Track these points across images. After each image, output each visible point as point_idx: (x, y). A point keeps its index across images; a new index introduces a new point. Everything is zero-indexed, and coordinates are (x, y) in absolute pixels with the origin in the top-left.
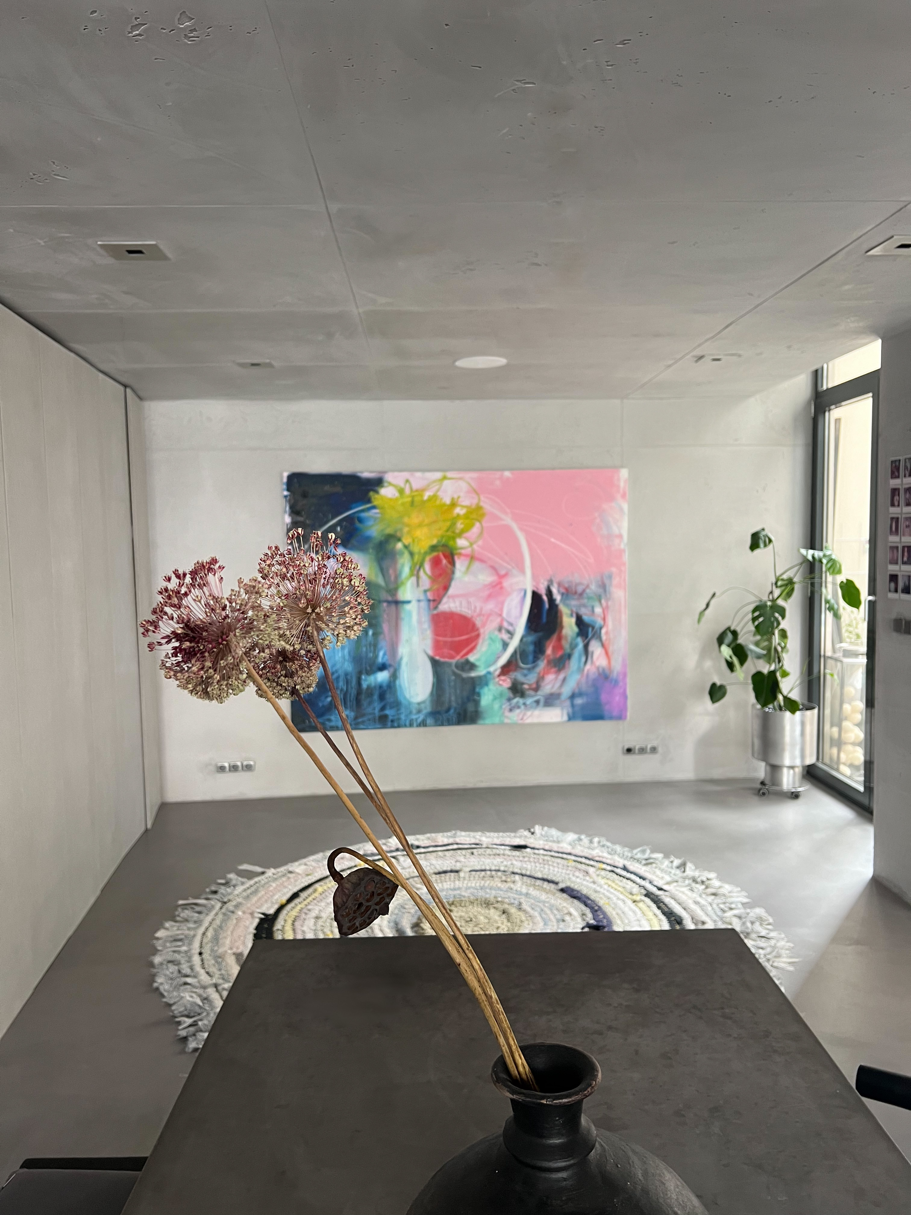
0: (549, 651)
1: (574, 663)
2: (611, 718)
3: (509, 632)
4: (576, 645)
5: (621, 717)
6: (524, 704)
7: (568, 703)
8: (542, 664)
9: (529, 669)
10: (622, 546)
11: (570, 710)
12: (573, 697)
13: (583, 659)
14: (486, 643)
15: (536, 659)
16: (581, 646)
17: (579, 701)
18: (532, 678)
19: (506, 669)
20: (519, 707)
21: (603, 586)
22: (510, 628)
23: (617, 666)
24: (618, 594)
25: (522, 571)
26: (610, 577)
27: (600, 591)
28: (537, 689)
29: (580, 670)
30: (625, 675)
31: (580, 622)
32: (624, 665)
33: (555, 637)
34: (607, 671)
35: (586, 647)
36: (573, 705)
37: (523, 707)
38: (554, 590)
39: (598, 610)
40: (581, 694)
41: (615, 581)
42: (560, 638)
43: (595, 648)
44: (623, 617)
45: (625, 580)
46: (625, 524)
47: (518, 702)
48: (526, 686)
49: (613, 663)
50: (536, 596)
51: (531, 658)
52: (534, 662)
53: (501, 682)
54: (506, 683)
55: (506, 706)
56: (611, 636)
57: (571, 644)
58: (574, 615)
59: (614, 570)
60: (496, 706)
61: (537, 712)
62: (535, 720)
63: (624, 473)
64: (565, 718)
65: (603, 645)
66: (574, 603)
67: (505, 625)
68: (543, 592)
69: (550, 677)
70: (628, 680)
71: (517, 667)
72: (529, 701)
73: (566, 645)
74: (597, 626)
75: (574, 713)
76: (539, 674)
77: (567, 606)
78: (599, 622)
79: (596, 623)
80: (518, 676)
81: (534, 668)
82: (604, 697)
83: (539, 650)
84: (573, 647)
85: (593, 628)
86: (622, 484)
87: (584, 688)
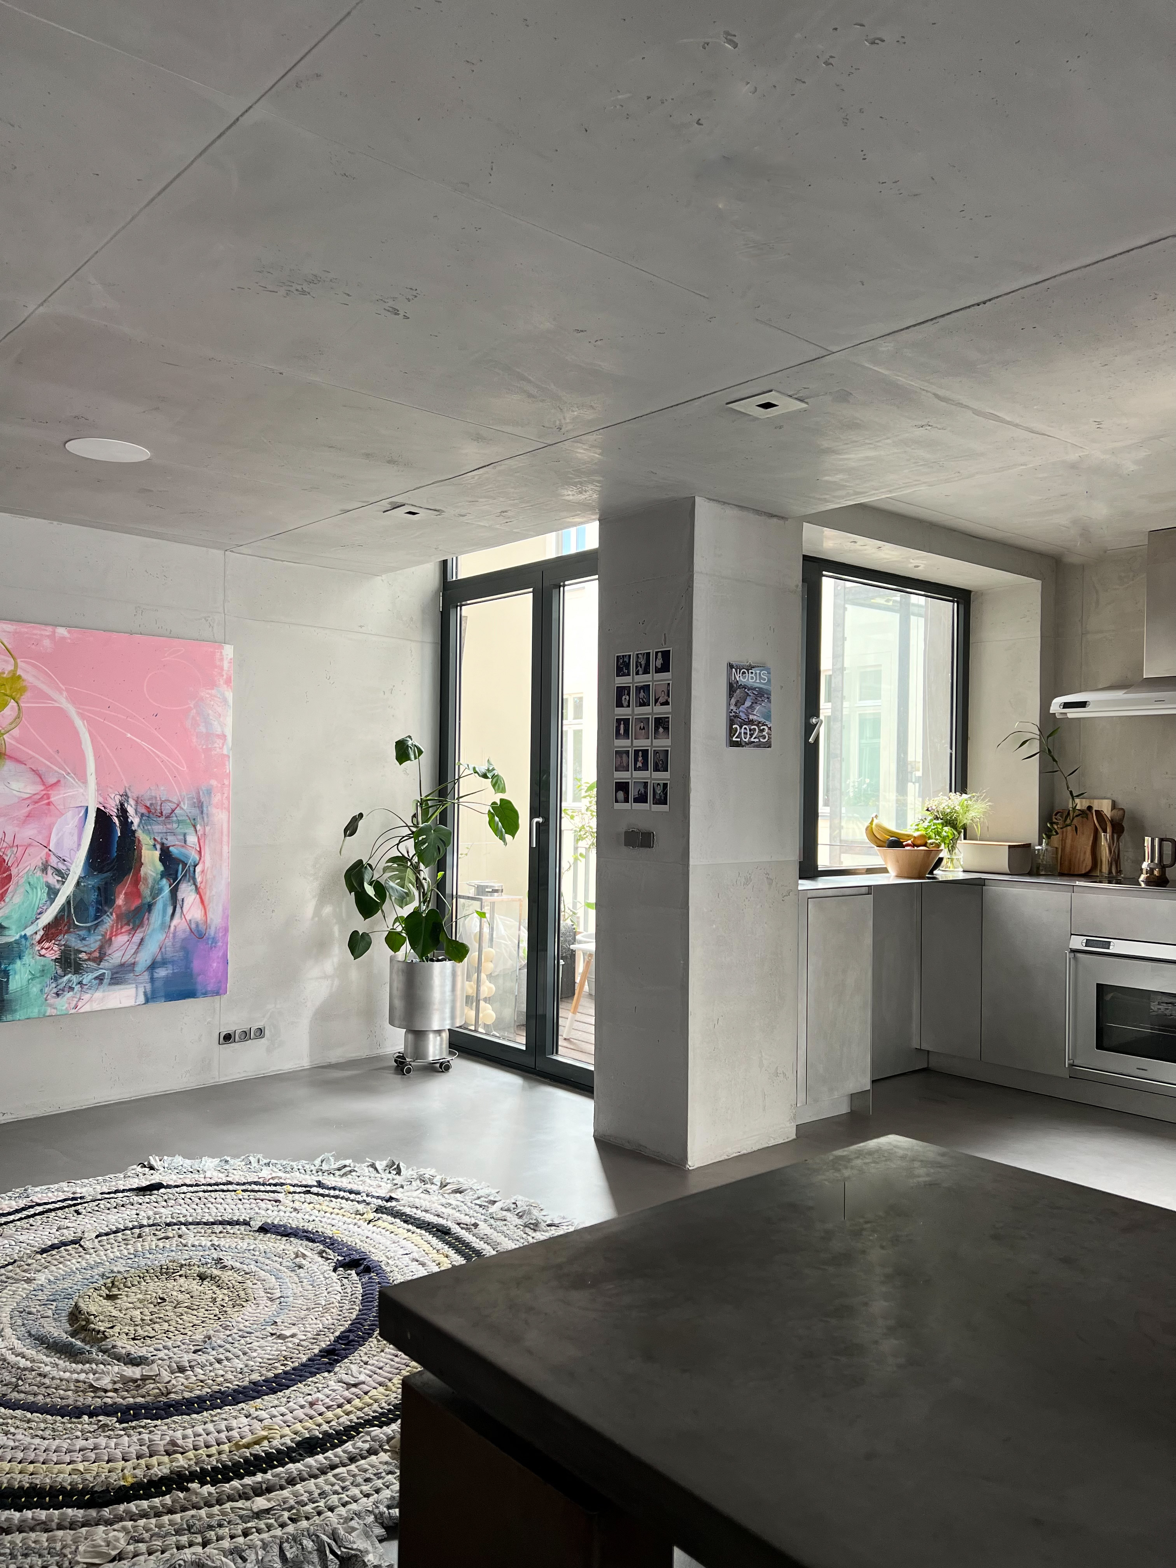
0: (120, 901)
1: (156, 917)
2: (205, 994)
3: (58, 872)
4: (161, 890)
5: (219, 991)
6: (80, 983)
7: (146, 976)
8: (109, 921)
9: (89, 929)
10: (225, 752)
11: (149, 986)
12: (153, 966)
13: (170, 910)
14: (21, 890)
15: (100, 913)
16: (167, 891)
17: (161, 973)
18: (93, 942)
19: (51, 931)
20: (71, 989)
21: (200, 806)
22: (61, 867)
23: (216, 918)
24: (219, 817)
25: (83, 778)
26: (209, 792)
27: (195, 812)
28: (100, 960)
29: (166, 927)
30: (226, 930)
31: (166, 856)
32: (226, 917)
33: (129, 879)
34: (202, 927)
35: (174, 892)
36: (152, 980)
37: (77, 988)
38: (131, 810)
39: (192, 839)
40: (164, 963)
41: (216, 798)
42: (137, 881)
43: (186, 892)
44: (225, 849)
45: (228, 798)
46: (229, 721)
47: (69, 981)
48: (83, 956)
49: (210, 915)
50: (102, 817)
51: (92, 911)
52: (97, 918)
53: (43, 952)
54: (53, 952)
55: (52, 988)
56: (209, 876)
57: (152, 888)
58: (158, 847)
59: (214, 782)
60: (35, 990)
61: (98, 994)
62: (96, 1007)
63: (228, 651)
64: (141, 999)
65: (197, 889)
66: (157, 828)
67: (53, 861)
68: (113, 811)
69: (121, 939)
70: (230, 938)
71: (71, 925)
72: (87, 978)
73: (146, 891)
74: (190, 862)
75: (153, 991)
76: (104, 936)
77: (148, 832)
78: (194, 855)
79: (188, 858)
80: (72, 940)
81: (97, 925)
82: (196, 965)
83: (105, 898)
84: (156, 893)
85: (185, 865)
86: (226, 665)
87: (170, 953)
